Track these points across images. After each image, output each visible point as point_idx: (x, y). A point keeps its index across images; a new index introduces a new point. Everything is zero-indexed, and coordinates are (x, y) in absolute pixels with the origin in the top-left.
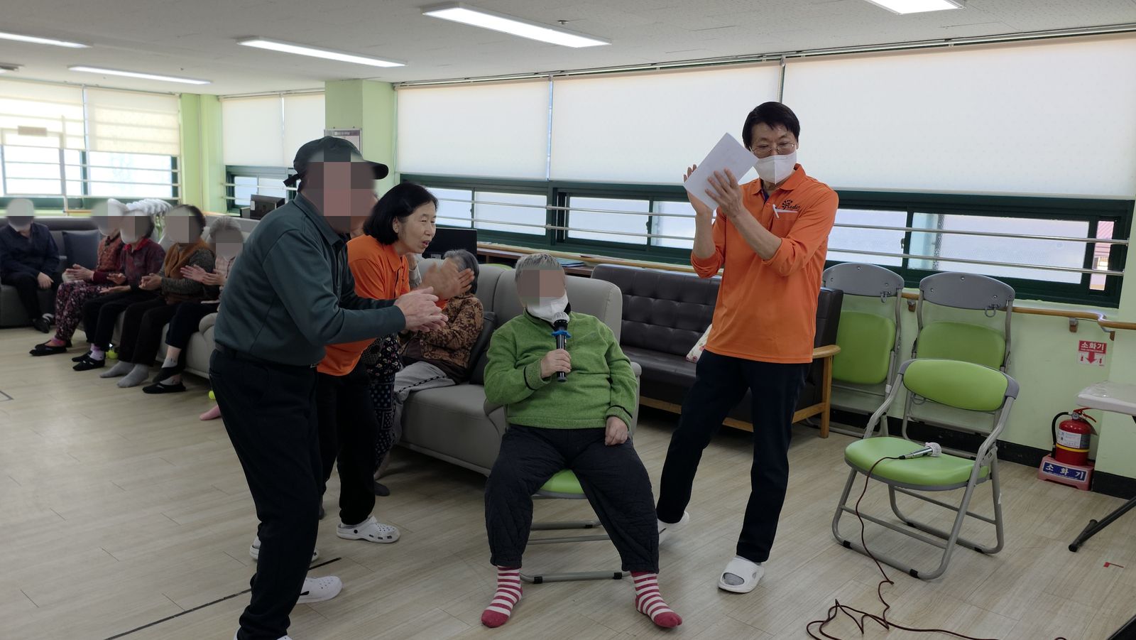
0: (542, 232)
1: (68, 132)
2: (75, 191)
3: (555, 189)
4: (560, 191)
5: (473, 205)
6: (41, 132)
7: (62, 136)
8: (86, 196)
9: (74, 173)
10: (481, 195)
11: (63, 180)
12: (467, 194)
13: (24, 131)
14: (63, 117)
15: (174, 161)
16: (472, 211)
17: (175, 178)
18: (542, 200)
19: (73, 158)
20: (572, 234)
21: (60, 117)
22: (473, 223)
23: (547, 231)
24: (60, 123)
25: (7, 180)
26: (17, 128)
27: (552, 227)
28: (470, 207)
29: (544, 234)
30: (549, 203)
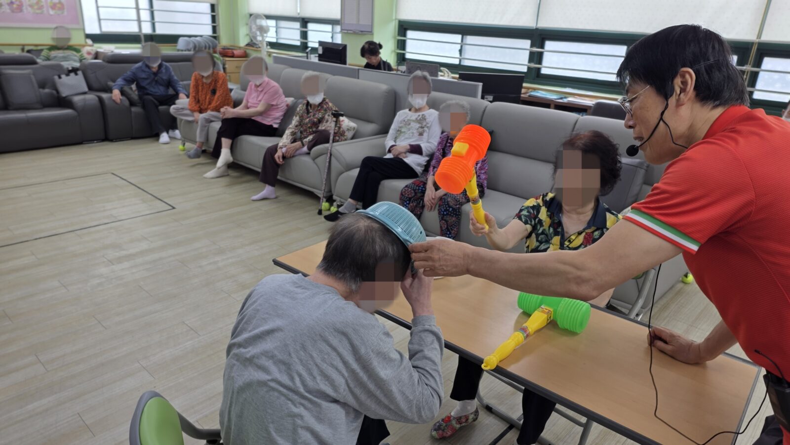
0: (525, 69)
2: (147, 29)
5: (461, 47)
8: (154, 33)
9: (145, 15)
10: (470, 39)
11: (139, 21)
12: (457, 38)
15: (213, 7)
16: (461, 51)
17: (214, 19)
18: (526, 43)
20: (544, 71)
22: (460, 61)
23: (529, 68)
25: (101, 21)
27: (533, 65)
28: (459, 48)
29: (525, 70)
30: (532, 46)
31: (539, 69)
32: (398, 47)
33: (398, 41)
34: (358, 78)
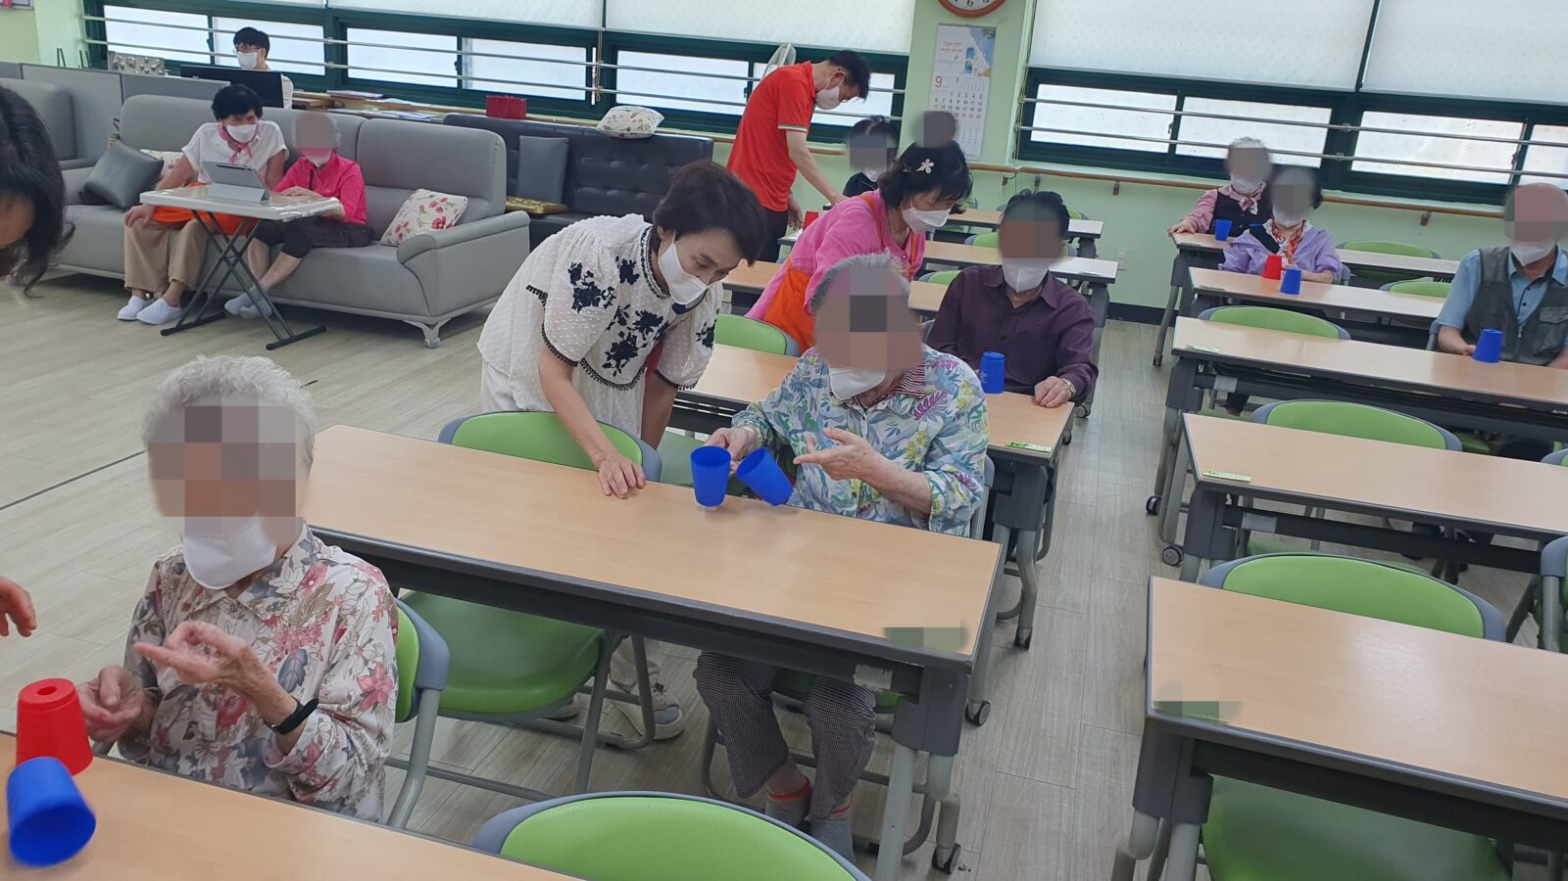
0: (321, 71)
3: (336, 19)
4: (341, 20)
5: (211, 35)
10: (223, 22)
12: (200, 20)
16: (210, 42)
18: (317, 31)
20: (353, 74)
22: (212, 58)
23: (328, 70)
27: (332, 65)
28: (207, 37)
29: (323, 73)
30: (326, 36)
31: (345, 71)
32: (88, 35)
33: (87, 22)
34: (22, 78)
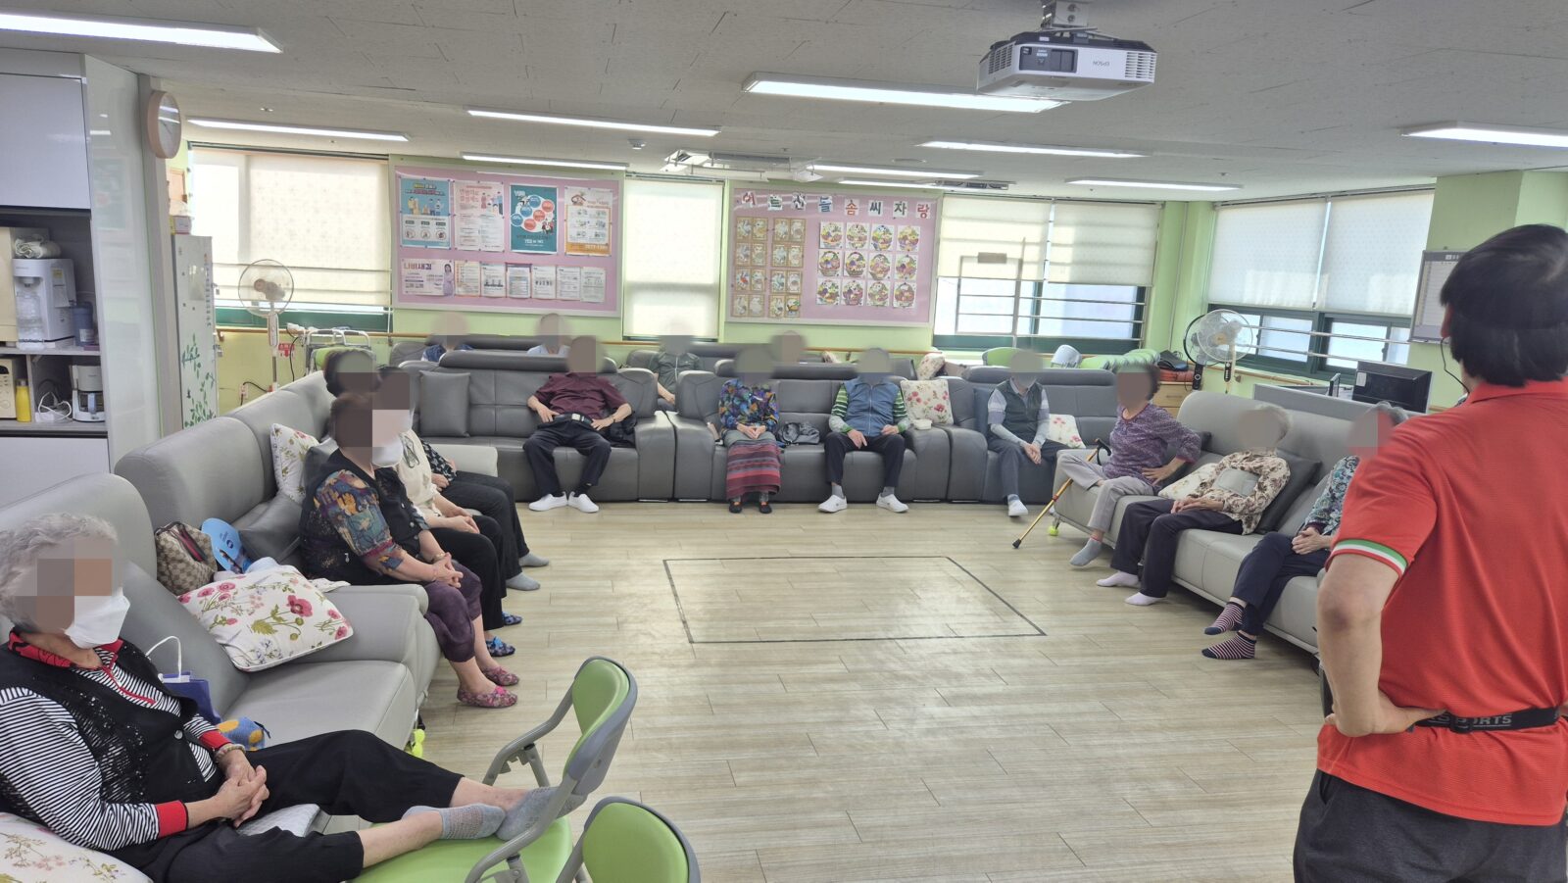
1: (1025, 260)
2: (1024, 329)
6: (1001, 259)
7: (1021, 263)
8: (1034, 336)
9: (1026, 307)
11: (1015, 316)
13: (983, 258)
14: (1024, 239)
15: (1141, 293)
17: (1139, 312)
19: (1027, 290)
21: (1021, 240)
24: (1020, 247)
25: (960, 316)
26: (977, 255)
